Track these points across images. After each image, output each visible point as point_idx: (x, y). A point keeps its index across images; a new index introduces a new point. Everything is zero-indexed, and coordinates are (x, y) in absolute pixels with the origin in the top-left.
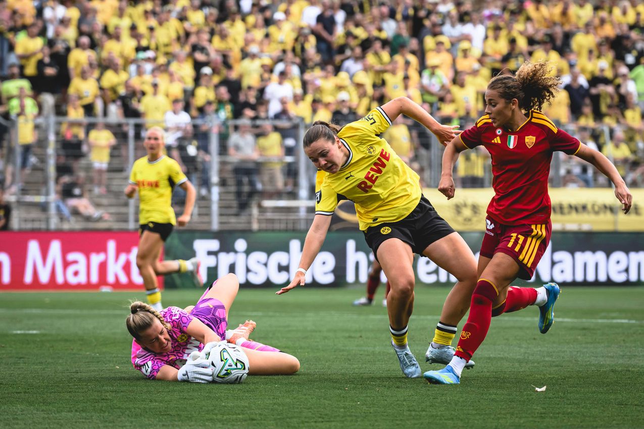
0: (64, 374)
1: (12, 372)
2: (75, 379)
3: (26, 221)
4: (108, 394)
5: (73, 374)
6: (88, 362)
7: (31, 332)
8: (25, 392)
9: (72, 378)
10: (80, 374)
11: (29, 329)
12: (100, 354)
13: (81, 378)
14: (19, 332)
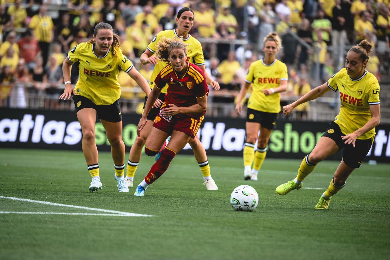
0: (335, 218)
1: (300, 214)
2: (342, 221)
3: (321, 114)
4: (363, 232)
5: (341, 218)
6: (352, 210)
7: (317, 189)
8: (307, 228)
9: (340, 220)
10: (346, 218)
11: (316, 187)
12: (361, 206)
13: (346, 221)
14: (309, 188)
